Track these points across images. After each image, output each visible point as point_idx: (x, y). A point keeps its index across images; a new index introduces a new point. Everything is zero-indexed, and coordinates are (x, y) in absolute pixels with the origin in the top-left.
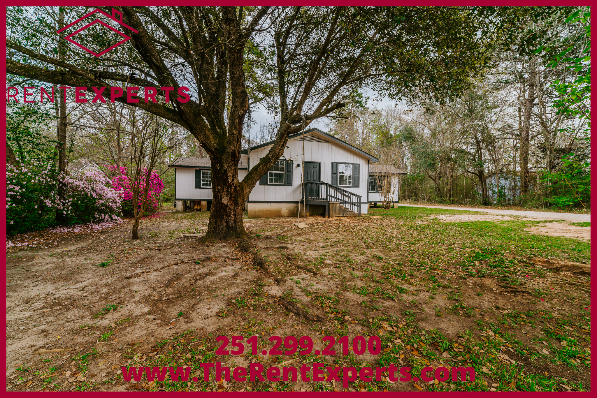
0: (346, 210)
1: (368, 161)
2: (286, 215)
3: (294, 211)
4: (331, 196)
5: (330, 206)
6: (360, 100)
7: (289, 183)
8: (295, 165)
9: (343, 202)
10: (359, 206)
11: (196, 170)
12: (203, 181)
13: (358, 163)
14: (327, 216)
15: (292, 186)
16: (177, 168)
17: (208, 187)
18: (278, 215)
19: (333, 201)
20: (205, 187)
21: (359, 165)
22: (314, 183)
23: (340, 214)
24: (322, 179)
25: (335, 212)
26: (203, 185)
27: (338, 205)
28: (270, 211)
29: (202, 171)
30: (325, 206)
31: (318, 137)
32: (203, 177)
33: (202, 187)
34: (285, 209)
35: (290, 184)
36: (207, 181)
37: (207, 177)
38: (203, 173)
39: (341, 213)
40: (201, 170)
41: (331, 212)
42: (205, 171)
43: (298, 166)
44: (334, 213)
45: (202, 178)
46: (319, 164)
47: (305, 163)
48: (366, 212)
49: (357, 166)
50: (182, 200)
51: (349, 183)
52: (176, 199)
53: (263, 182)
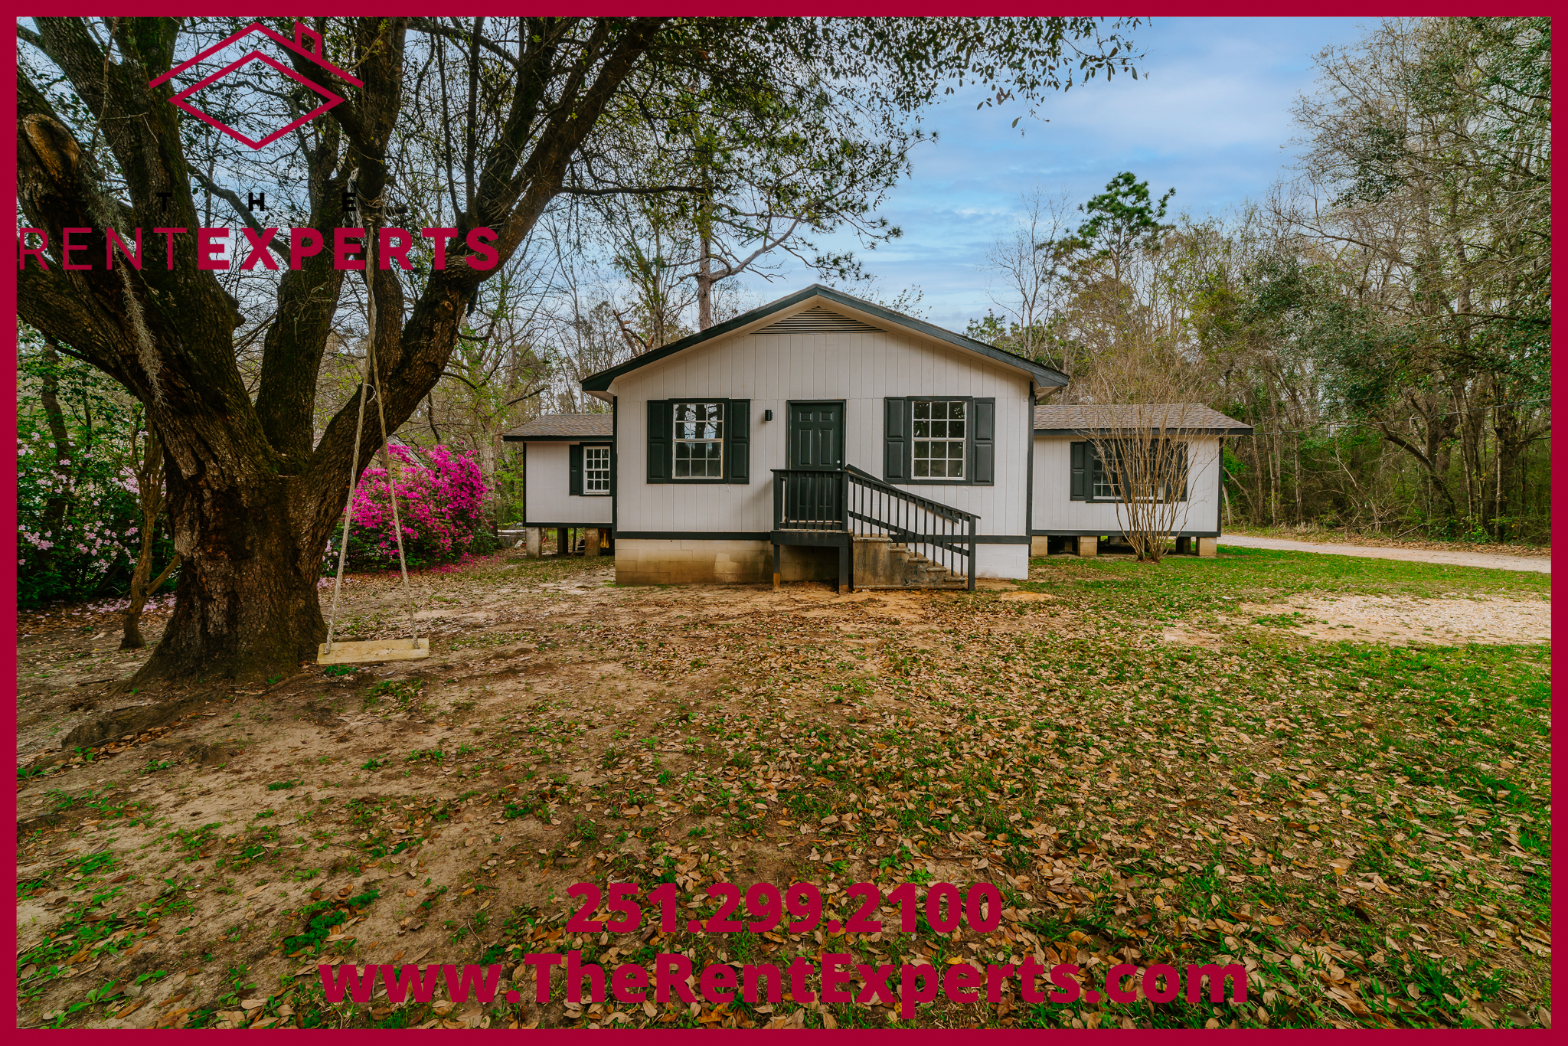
0: (915, 567)
1: (1031, 386)
2: (730, 578)
3: (754, 563)
4: (861, 517)
5: (856, 551)
6: (1142, 204)
7: (737, 473)
8: (756, 414)
9: (904, 536)
10: (971, 554)
11: (572, 447)
12: (590, 475)
13: (986, 394)
14: (844, 587)
15: (747, 482)
16: (528, 442)
17: (602, 491)
18: (704, 577)
19: (867, 531)
20: (594, 491)
21: (991, 402)
22: (822, 473)
23: (890, 579)
24: (851, 459)
25: (875, 574)
26: (590, 486)
27: (885, 548)
28: (679, 563)
29: (585, 449)
30: (835, 551)
31: (834, 316)
32: (590, 464)
33: (586, 490)
34: (725, 556)
35: (744, 479)
36: (598, 474)
37: (598, 464)
38: (590, 455)
39: (898, 578)
40: (583, 445)
41: (858, 573)
42: (594, 448)
43: (768, 416)
44: (869, 576)
45: (585, 468)
46: (839, 406)
47: (794, 406)
48: (1022, 572)
49: (984, 408)
50: (540, 526)
51: (956, 468)
52: (526, 525)
53: (658, 473)
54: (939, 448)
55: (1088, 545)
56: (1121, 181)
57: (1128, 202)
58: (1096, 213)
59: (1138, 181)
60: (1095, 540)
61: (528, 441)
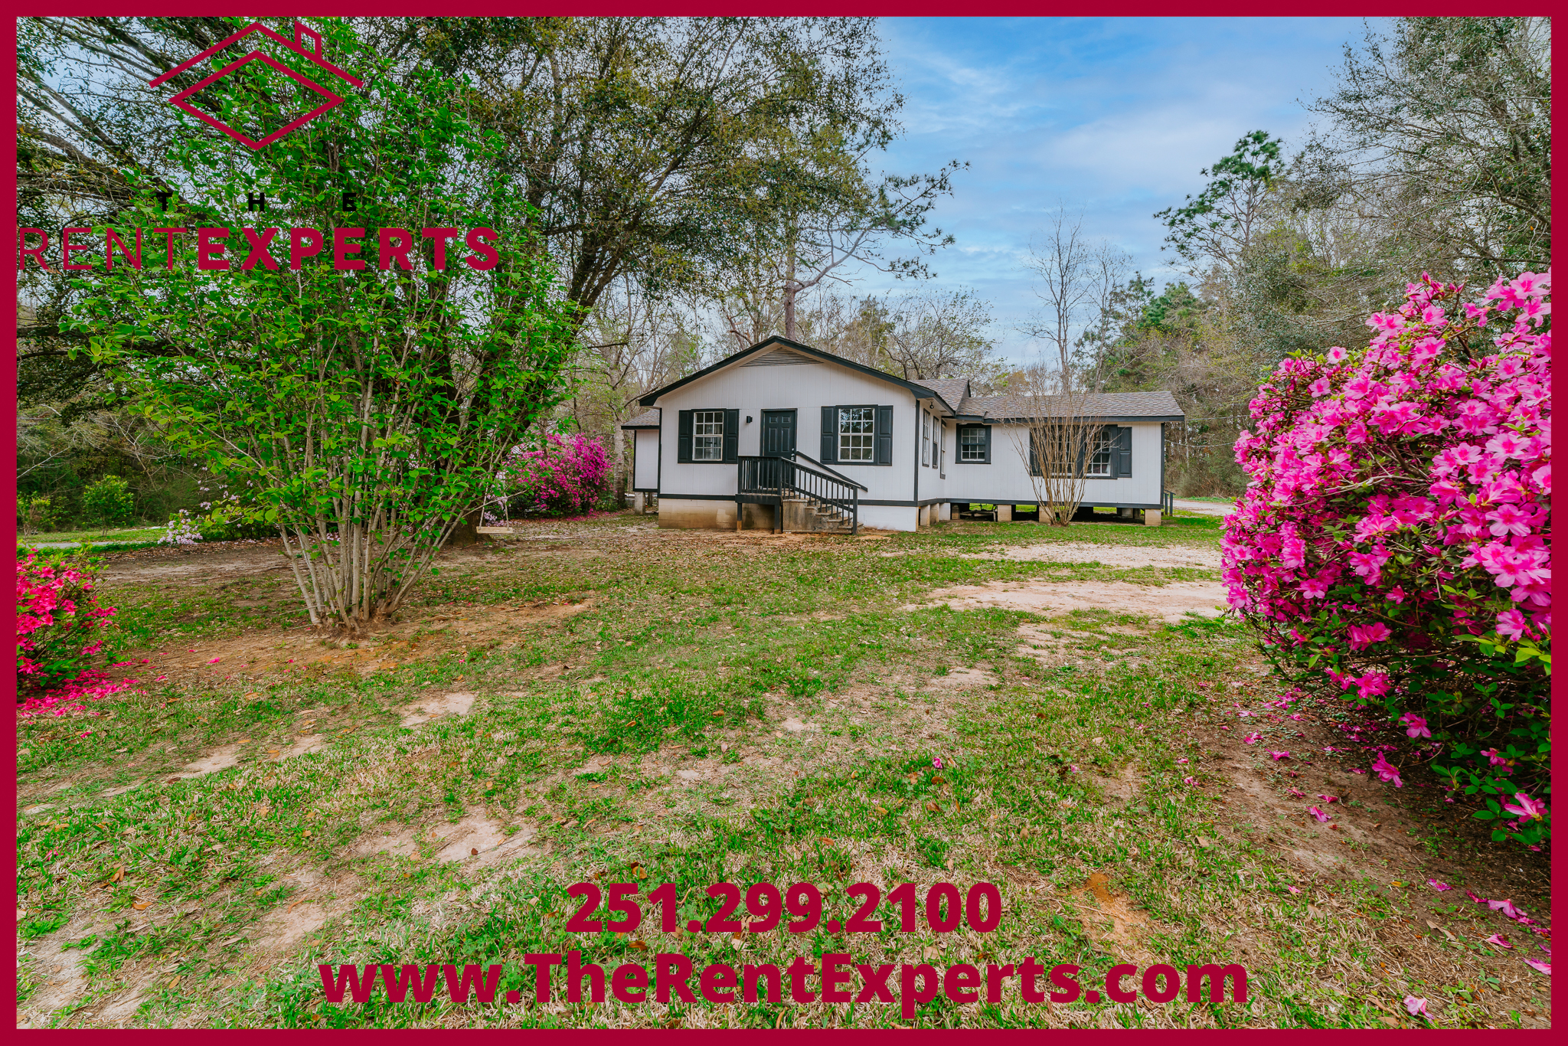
0: (819, 519)
1: (917, 397)
2: (725, 526)
3: (738, 515)
5: (785, 508)
7: (731, 456)
8: (742, 419)
10: (854, 511)
13: (887, 403)
14: (776, 530)
15: (736, 462)
18: (711, 524)
19: (792, 496)
21: (891, 408)
22: (765, 458)
24: (799, 446)
25: (796, 523)
28: (696, 515)
31: (790, 354)
34: (720, 511)
35: (732, 459)
39: (808, 526)
41: (786, 522)
43: (749, 420)
44: (792, 524)
46: (793, 412)
47: (766, 413)
48: (912, 527)
49: (884, 414)
50: (643, 491)
51: (867, 454)
52: (635, 490)
53: (684, 457)
54: (856, 440)
55: (1004, 511)
56: (1250, 140)
57: (1258, 163)
58: (1222, 176)
59: (1271, 139)
60: (1009, 508)
61: (638, 429)
